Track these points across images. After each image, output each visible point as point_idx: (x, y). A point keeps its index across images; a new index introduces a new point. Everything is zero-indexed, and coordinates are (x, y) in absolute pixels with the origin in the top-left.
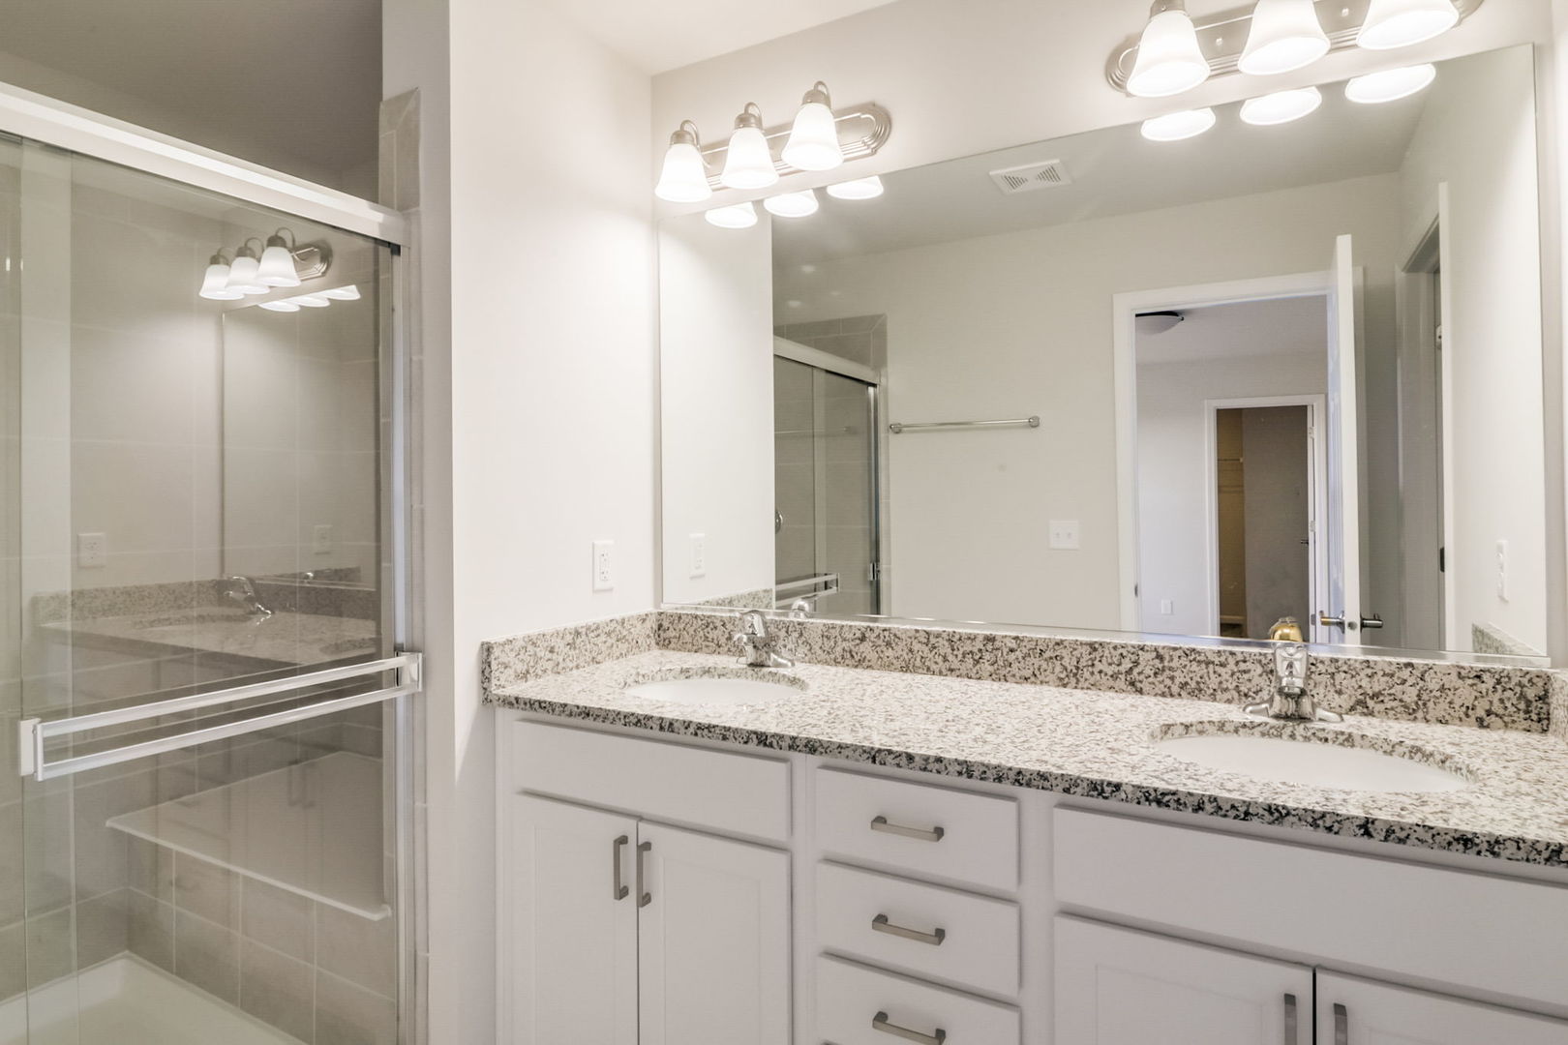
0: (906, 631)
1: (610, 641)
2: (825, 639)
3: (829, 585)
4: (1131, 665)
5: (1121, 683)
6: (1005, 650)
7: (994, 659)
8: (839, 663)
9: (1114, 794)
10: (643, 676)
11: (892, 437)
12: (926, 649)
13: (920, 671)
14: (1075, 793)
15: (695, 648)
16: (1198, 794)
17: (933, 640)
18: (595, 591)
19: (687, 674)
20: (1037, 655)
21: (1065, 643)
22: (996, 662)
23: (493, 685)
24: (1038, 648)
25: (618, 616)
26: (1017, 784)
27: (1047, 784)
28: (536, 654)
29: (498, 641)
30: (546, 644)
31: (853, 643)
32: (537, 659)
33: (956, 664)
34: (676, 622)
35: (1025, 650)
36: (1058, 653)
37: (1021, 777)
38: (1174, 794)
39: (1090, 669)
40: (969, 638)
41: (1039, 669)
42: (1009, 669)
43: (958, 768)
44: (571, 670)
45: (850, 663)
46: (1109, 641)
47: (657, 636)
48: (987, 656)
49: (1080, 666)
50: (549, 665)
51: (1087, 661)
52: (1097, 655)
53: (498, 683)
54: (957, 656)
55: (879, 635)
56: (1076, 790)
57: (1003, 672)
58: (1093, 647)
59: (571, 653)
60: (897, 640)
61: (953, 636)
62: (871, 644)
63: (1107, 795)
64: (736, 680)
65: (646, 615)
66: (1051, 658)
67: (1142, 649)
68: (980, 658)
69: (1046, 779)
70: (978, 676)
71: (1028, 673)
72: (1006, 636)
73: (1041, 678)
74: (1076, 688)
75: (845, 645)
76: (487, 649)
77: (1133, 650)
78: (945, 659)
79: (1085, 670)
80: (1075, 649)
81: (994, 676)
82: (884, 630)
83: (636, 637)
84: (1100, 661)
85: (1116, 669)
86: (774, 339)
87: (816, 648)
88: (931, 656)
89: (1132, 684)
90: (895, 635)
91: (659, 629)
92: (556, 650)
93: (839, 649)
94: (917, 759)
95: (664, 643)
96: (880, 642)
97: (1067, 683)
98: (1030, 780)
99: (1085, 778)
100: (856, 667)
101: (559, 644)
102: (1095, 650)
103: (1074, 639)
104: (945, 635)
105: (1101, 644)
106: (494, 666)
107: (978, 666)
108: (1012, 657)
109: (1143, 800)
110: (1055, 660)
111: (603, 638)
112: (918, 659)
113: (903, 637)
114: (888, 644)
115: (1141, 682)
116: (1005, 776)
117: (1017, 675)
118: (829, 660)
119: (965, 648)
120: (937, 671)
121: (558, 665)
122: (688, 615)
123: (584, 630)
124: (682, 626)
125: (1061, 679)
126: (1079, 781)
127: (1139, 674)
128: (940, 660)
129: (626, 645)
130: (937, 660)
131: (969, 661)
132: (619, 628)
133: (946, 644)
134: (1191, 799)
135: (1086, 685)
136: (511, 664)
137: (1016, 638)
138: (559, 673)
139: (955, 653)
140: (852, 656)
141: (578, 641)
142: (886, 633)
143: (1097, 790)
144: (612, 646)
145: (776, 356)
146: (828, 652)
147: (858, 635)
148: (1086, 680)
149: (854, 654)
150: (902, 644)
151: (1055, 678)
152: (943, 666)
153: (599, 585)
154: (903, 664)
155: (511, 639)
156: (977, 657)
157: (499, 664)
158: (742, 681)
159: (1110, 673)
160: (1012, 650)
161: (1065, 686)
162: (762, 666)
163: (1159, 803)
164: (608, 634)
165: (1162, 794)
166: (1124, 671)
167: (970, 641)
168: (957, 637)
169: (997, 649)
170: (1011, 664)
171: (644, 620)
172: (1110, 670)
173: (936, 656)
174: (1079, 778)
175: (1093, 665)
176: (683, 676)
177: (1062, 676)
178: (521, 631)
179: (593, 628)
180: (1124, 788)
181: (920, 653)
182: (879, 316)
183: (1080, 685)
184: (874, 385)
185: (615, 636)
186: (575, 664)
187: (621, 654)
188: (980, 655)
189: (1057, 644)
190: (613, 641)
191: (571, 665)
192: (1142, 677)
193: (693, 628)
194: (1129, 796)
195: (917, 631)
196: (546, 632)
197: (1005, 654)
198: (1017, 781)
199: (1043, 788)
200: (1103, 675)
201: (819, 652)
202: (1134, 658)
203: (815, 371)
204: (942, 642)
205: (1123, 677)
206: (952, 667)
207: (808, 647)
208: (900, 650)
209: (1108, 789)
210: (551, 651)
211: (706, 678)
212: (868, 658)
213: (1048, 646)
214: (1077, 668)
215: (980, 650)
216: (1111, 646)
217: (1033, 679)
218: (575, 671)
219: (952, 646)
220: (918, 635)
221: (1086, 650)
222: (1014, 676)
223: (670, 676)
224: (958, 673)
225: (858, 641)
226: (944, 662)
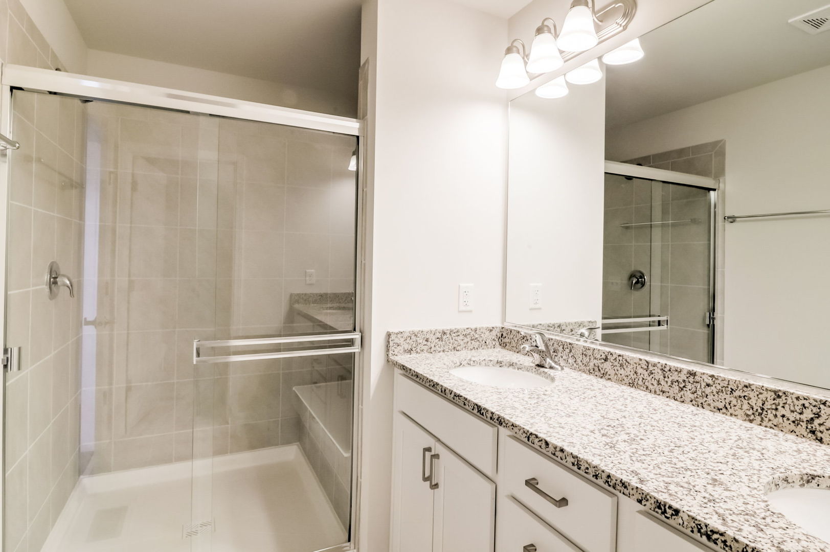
0: (633, 358)
1: (466, 340)
2: (584, 356)
3: (661, 323)
4: (813, 416)
5: (802, 429)
6: (703, 384)
7: (694, 389)
8: (592, 373)
9: (674, 517)
10: (474, 361)
11: (728, 225)
12: (646, 374)
13: (642, 388)
14: (645, 505)
15: (517, 350)
16: (743, 543)
17: (651, 368)
18: (459, 312)
19: (501, 365)
20: (729, 393)
21: (753, 387)
22: (696, 392)
23: (390, 353)
24: (730, 387)
25: (473, 327)
26: (607, 484)
27: (626, 492)
28: (417, 341)
29: (394, 332)
30: (424, 336)
31: (600, 362)
32: (418, 344)
33: (666, 388)
34: (509, 334)
35: (719, 387)
36: (746, 394)
37: (609, 480)
38: (722, 535)
39: (774, 412)
40: (676, 371)
41: (730, 404)
42: (705, 399)
43: (573, 460)
44: (440, 352)
45: (597, 374)
46: (792, 391)
47: (500, 341)
48: (689, 386)
49: (765, 407)
50: (425, 348)
51: (771, 405)
52: (781, 401)
53: (393, 353)
54: (667, 382)
55: (616, 359)
56: (645, 503)
57: (700, 400)
58: (777, 395)
59: (439, 343)
60: (627, 364)
61: (665, 367)
62: (611, 364)
63: (668, 515)
64: (527, 373)
65: (493, 328)
66: (740, 397)
67: (824, 404)
68: (684, 387)
69: (625, 487)
70: (682, 400)
71: (721, 406)
72: (704, 374)
73: (731, 411)
74: (760, 425)
75: (595, 361)
76: (389, 335)
77: (814, 403)
78: (659, 384)
79: (769, 411)
80: (761, 393)
81: (694, 402)
82: (619, 356)
83: (485, 339)
84: (783, 407)
85: (798, 417)
86: (605, 163)
87: (579, 361)
88: (649, 378)
89: (813, 432)
90: (626, 360)
91: (502, 337)
92: (430, 340)
93: (591, 364)
94: (550, 446)
95: (504, 345)
96: (616, 363)
97: (753, 420)
98: (615, 483)
99: (653, 496)
100: (602, 377)
101: (432, 338)
102: (779, 397)
103: (761, 385)
104: (659, 365)
105: (785, 393)
106: (391, 344)
107: (682, 393)
108: (708, 390)
109: (695, 530)
110: (743, 399)
111: (461, 337)
112: (641, 379)
113: (631, 362)
114: (621, 365)
115: (821, 432)
116: (600, 475)
117: (712, 405)
118: (586, 370)
119: (673, 378)
120: (653, 390)
121: (431, 348)
122: (514, 330)
123: (448, 332)
124: (512, 336)
125: (748, 415)
126: (648, 497)
127: (820, 425)
128: (655, 383)
129: (478, 343)
130: (653, 382)
131: (676, 388)
132: (473, 333)
133: (660, 372)
134: (736, 545)
135: (770, 424)
136: (402, 344)
137: (712, 376)
138: (431, 353)
139: (666, 379)
140: (599, 370)
141: (445, 337)
142: (621, 358)
143: (661, 509)
144: (468, 342)
145: (605, 173)
146: (585, 365)
147: (603, 357)
148: (770, 420)
149: (601, 369)
150: (630, 367)
151: (743, 414)
152: (658, 388)
153: (462, 308)
154: (631, 381)
155: (402, 331)
156: (682, 386)
157: (394, 343)
158: (529, 374)
159: (792, 419)
160: (708, 385)
161: (751, 421)
162: (543, 367)
163: (709, 538)
164: (465, 336)
165: (711, 531)
166: (805, 420)
167: (676, 373)
168: (668, 368)
169: (697, 382)
170: (707, 395)
171: (491, 331)
172: (792, 417)
173: (653, 380)
174: (648, 494)
175: (776, 409)
176: (498, 365)
177: (750, 412)
178: (408, 328)
179: (454, 331)
180: (681, 514)
181: (642, 376)
182: (721, 141)
183: (764, 423)
184: (714, 190)
185: (473, 338)
186: (442, 349)
187: (474, 348)
188: (683, 384)
189: (746, 387)
190: (469, 339)
191: (439, 350)
192: (822, 428)
193: (517, 339)
194: (686, 523)
195: (640, 360)
196: (424, 330)
197: (703, 387)
198: (607, 482)
199: (624, 493)
200: (785, 419)
201: (580, 364)
202: (815, 410)
203: (653, 182)
204: (657, 370)
205: (804, 425)
206: (663, 390)
207: (574, 360)
208: (629, 370)
209: (669, 512)
210: (427, 341)
211: (511, 368)
212: (609, 373)
213: (738, 387)
214: (762, 409)
215: (684, 381)
216: (794, 396)
217: (724, 410)
218: (441, 353)
219: (664, 374)
220: (640, 362)
221: (771, 395)
222: (709, 405)
223: (490, 364)
224: (667, 394)
225: (603, 361)
226: (658, 385)
